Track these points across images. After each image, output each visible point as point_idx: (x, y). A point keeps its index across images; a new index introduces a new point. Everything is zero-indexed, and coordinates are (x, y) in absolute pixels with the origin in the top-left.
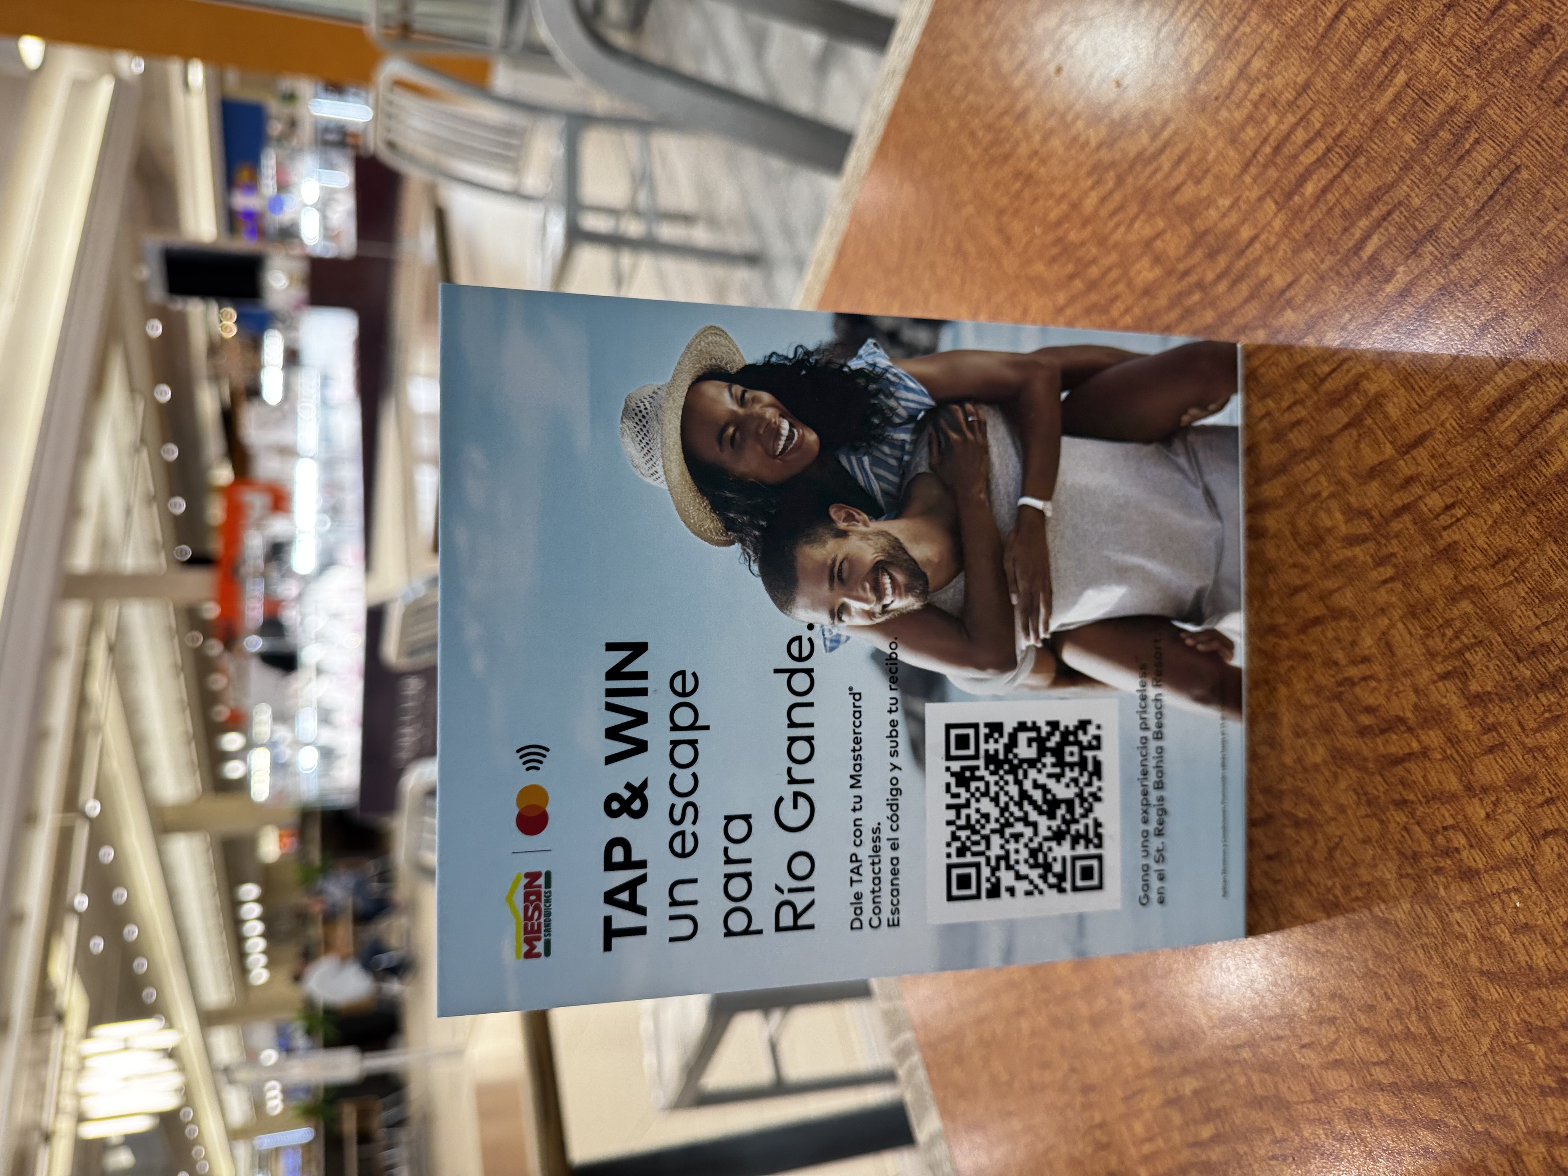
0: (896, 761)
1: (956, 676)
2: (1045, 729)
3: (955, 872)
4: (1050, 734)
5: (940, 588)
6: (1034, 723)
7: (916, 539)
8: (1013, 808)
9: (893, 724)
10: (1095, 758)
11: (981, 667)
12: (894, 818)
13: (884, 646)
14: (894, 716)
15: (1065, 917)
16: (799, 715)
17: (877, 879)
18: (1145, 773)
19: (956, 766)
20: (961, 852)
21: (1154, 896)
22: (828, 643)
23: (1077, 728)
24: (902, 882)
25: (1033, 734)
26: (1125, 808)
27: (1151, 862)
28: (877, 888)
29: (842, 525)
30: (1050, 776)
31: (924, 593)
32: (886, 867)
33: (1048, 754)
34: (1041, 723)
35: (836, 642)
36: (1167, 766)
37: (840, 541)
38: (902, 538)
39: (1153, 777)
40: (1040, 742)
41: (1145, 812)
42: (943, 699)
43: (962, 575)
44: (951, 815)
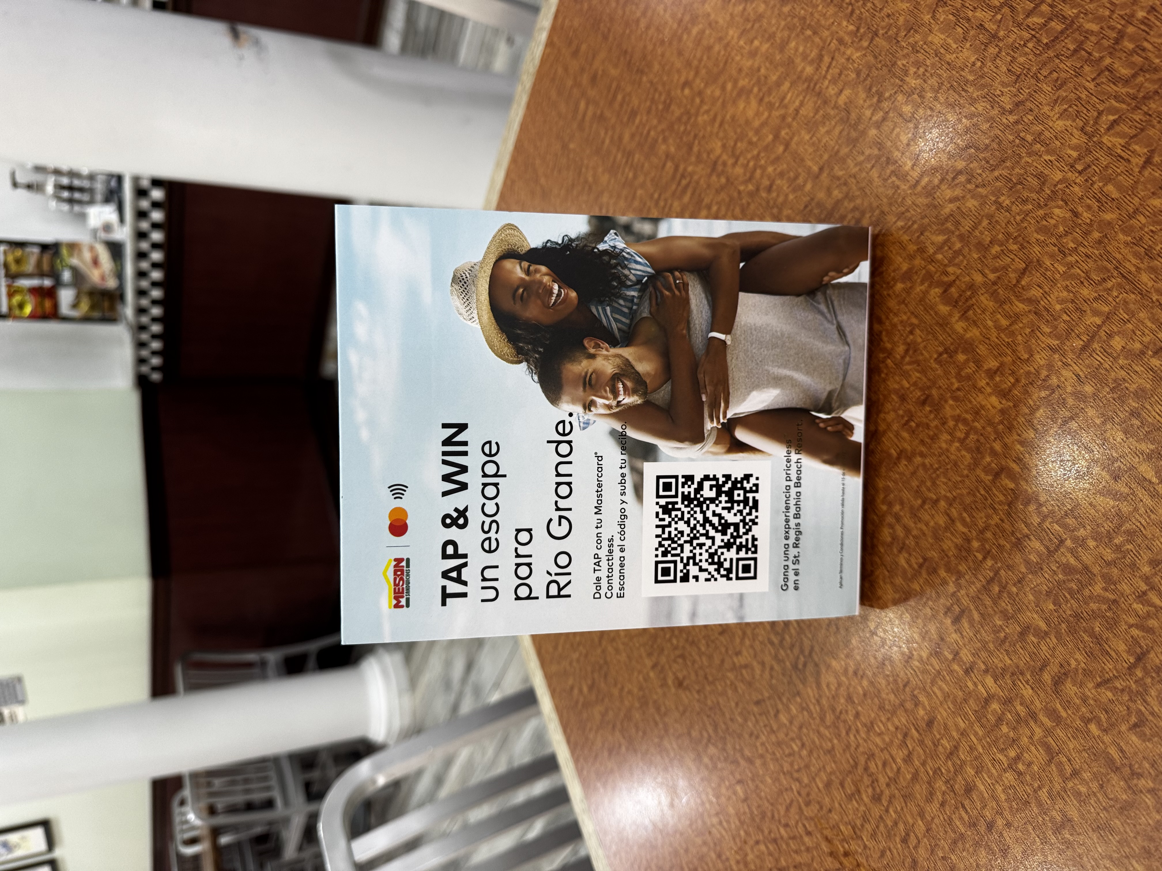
0: (623, 498)
1: (664, 446)
2: (722, 480)
3: (660, 566)
4: (725, 483)
5: (655, 390)
6: (715, 476)
7: (640, 359)
8: (698, 527)
9: (623, 475)
10: (754, 498)
11: (681, 440)
12: (622, 533)
13: (618, 427)
14: (624, 471)
15: (731, 595)
16: (562, 469)
17: (610, 569)
18: (787, 508)
19: (663, 502)
20: (665, 554)
21: (791, 584)
22: (582, 425)
23: (742, 479)
24: (626, 571)
25: (714, 483)
26: (774, 530)
27: (789, 563)
28: (610, 575)
29: (592, 351)
30: (723, 508)
31: (645, 394)
32: (616, 563)
33: (723, 495)
34: (719, 476)
35: (587, 424)
36: (802, 504)
37: (591, 361)
38: (631, 359)
39: (793, 510)
40: (719, 488)
41: (787, 532)
42: (655, 460)
43: (669, 382)
44: (659, 531)
